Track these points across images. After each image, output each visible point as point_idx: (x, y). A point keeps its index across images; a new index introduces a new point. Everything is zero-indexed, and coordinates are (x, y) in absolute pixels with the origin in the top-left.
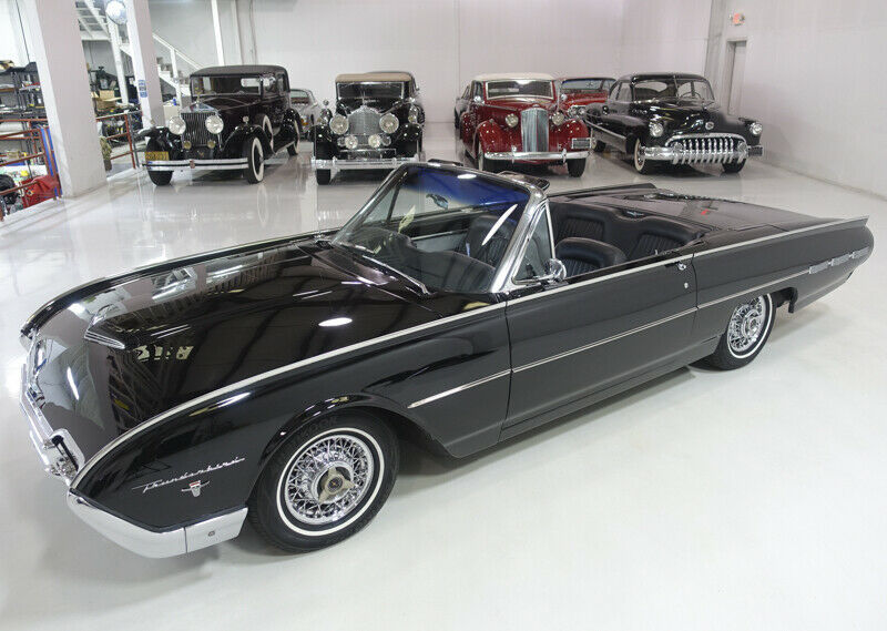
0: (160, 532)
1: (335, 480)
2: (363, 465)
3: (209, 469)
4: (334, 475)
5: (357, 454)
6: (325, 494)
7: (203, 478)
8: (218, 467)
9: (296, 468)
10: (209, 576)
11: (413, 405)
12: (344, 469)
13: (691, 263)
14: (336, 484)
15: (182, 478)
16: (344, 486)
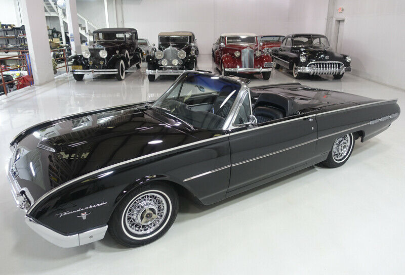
0: (67, 235)
1: (149, 214)
2: (162, 207)
3: (91, 207)
4: (148, 212)
5: (160, 202)
6: (144, 220)
7: (88, 211)
8: (95, 206)
9: (131, 208)
10: (90, 257)
11: (185, 180)
12: (153, 209)
13: (315, 118)
14: (149, 216)
15: (78, 211)
16: (153, 217)
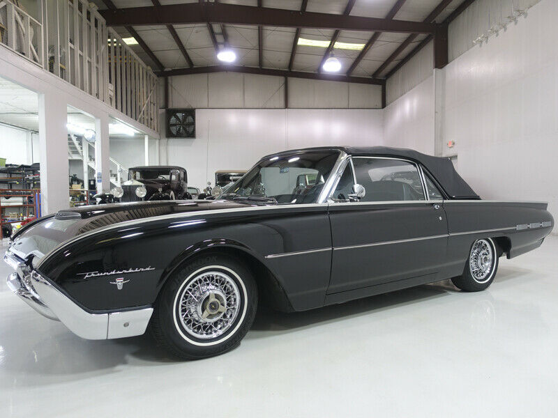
0: (91, 313)
1: (213, 303)
3: (130, 271)
6: (206, 313)
7: (125, 276)
8: (136, 270)
11: (269, 257)
12: (220, 296)
13: (442, 205)
14: (214, 306)
15: (112, 273)
16: (220, 310)
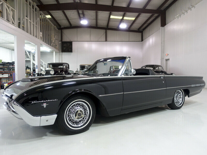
0: (34, 116)
2: (86, 112)
3: (49, 101)
4: (79, 112)
6: (77, 117)
7: (47, 103)
8: (51, 100)
9: (70, 109)
11: (100, 96)
12: (82, 111)
13: (164, 77)
14: (80, 115)
15: (42, 101)
